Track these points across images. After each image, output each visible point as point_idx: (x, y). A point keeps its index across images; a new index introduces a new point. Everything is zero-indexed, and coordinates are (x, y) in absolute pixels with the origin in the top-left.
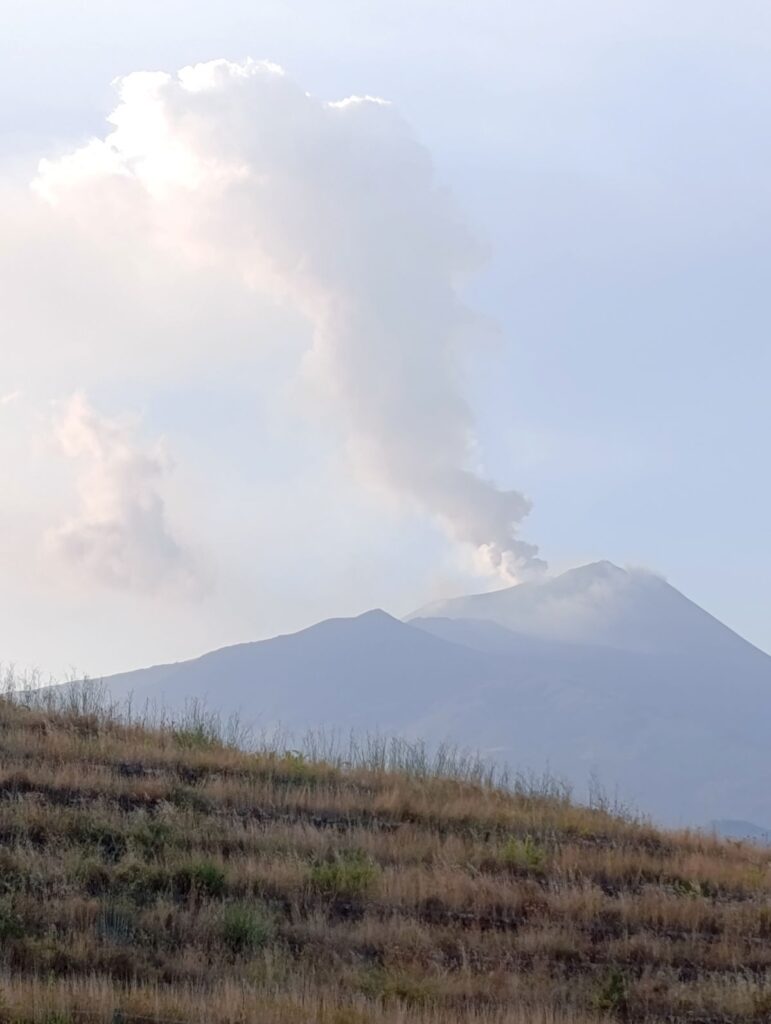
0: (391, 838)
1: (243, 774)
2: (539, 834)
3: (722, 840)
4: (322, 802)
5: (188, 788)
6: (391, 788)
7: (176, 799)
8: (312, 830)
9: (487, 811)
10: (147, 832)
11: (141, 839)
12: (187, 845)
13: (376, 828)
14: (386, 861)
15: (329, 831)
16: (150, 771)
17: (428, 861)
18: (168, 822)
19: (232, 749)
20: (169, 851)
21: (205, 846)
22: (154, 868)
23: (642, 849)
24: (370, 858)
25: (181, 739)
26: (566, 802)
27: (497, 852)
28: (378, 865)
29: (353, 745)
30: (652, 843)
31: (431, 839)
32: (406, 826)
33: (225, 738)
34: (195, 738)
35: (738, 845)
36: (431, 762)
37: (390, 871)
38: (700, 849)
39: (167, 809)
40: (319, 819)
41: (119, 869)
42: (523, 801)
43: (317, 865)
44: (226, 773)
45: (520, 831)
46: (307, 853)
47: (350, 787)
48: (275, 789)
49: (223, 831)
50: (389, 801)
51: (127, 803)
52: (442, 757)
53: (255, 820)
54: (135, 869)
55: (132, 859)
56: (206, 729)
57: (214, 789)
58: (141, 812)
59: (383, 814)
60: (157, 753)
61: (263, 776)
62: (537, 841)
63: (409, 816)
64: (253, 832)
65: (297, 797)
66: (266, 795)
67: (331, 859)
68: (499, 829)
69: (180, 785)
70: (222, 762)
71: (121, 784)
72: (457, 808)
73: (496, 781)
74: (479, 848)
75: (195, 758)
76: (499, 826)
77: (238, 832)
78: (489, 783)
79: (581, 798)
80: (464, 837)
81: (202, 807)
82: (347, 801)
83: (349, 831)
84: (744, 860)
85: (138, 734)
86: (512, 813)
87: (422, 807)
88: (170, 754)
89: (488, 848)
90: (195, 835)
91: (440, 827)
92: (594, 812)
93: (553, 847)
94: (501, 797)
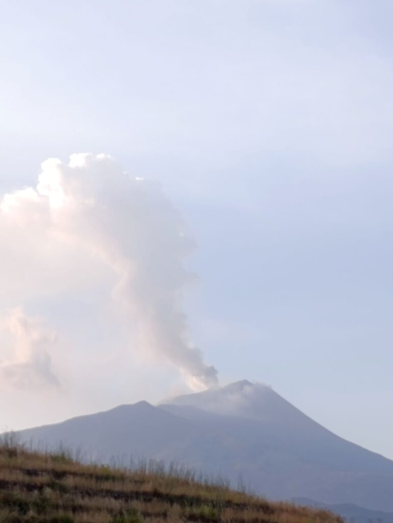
0: (149, 504)
1: (82, 475)
2: (215, 503)
3: (297, 506)
4: (118, 487)
5: (57, 481)
6: (149, 482)
7: (52, 486)
8: (113, 500)
9: (191, 492)
10: (38, 501)
11: (35, 504)
12: (56, 507)
13: (142, 499)
14: (146, 514)
15: (120, 501)
16: (40, 473)
17: (165, 515)
18: (48, 496)
19: (78, 464)
20: (48, 509)
21: (65, 508)
22: (42, 517)
23: (261, 510)
24: (139, 514)
25: (55, 459)
26: (227, 489)
27: (196, 511)
28: (142, 516)
29: (132, 462)
30: (265, 508)
31: (166, 505)
32: (155, 499)
33: (74, 458)
34: (61, 458)
35: (304, 509)
36: (167, 469)
37: (148, 519)
38: (287, 511)
39: (48, 491)
40: (116, 495)
41: (26, 518)
42: (208, 488)
43: (115, 516)
44: (75, 474)
45: (206, 501)
46: (110, 511)
47: (131, 481)
48: (97, 482)
49: (73, 500)
50: (148, 487)
51: (30, 487)
52: (171, 468)
53: (87, 495)
54: (33, 518)
55: (31, 513)
56: (66, 454)
57: (69, 481)
58: (36, 492)
59: (145, 493)
60: (44, 465)
61: (91, 476)
62: (214, 506)
63: (157, 494)
64: (86, 501)
65: (106, 485)
66: (93, 484)
67: (121, 514)
68: (196, 501)
69: (54, 479)
70: (73, 469)
71: (27, 479)
72: (178, 491)
73: (196, 479)
74: (188, 509)
75: (60, 467)
76: (197, 500)
77: (80, 501)
78: (193, 479)
79: (234, 486)
80: (181, 505)
81: (63, 490)
82: (129, 487)
83: (129, 501)
84: (306, 515)
85: (35, 456)
86: (203, 494)
87: (163, 490)
88: (50, 466)
89: (192, 509)
90: (60, 502)
91: (171, 499)
92: (239, 494)
93: (221, 509)
94: (198, 486)
